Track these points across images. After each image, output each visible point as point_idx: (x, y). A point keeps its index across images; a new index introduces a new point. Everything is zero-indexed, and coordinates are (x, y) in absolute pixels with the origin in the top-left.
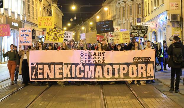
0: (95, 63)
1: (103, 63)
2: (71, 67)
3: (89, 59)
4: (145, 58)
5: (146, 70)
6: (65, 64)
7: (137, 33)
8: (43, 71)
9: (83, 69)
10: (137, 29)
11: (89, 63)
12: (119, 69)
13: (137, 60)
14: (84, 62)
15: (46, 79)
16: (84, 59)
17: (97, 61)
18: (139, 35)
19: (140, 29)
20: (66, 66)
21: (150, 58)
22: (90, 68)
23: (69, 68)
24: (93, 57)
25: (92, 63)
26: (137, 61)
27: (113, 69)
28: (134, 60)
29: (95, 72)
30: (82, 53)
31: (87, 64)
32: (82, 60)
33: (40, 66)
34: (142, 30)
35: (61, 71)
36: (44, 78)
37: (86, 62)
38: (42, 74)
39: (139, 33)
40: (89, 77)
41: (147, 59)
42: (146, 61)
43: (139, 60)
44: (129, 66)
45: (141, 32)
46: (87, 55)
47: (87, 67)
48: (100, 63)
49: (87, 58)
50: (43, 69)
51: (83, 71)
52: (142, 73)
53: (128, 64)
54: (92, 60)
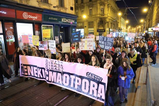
0: (56, 70)
1: (62, 72)
2: (42, 71)
3: (51, 66)
4: (97, 76)
5: (97, 90)
6: (38, 67)
7: (103, 44)
8: (27, 70)
9: (48, 74)
10: (103, 41)
11: (52, 70)
12: (75, 80)
13: (90, 75)
14: (48, 68)
15: (30, 76)
16: (48, 66)
17: (57, 68)
18: (104, 47)
19: (106, 41)
20: (38, 69)
21: (101, 79)
22: (53, 74)
23: (40, 71)
24: (54, 65)
25: (54, 70)
26: (90, 77)
27: (70, 78)
28: (87, 74)
29: (57, 78)
30: (47, 60)
31: (51, 70)
32: (47, 66)
33: (25, 67)
34: (108, 42)
35: (36, 72)
36: (29, 75)
37: (50, 68)
38: (27, 72)
39: (105, 45)
40: (53, 81)
41: (99, 78)
42: (98, 80)
43: (92, 76)
44: (83, 80)
45: (107, 44)
46: (50, 63)
47: (50, 72)
48: (59, 71)
49: (50, 65)
50: (27, 69)
51: (48, 76)
52: (93, 91)
53: (82, 78)
54: (54, 68)
